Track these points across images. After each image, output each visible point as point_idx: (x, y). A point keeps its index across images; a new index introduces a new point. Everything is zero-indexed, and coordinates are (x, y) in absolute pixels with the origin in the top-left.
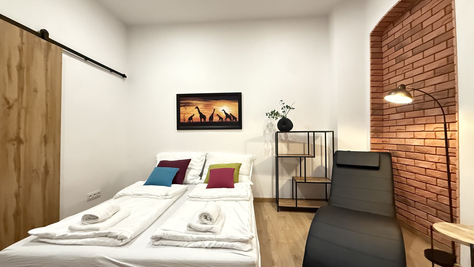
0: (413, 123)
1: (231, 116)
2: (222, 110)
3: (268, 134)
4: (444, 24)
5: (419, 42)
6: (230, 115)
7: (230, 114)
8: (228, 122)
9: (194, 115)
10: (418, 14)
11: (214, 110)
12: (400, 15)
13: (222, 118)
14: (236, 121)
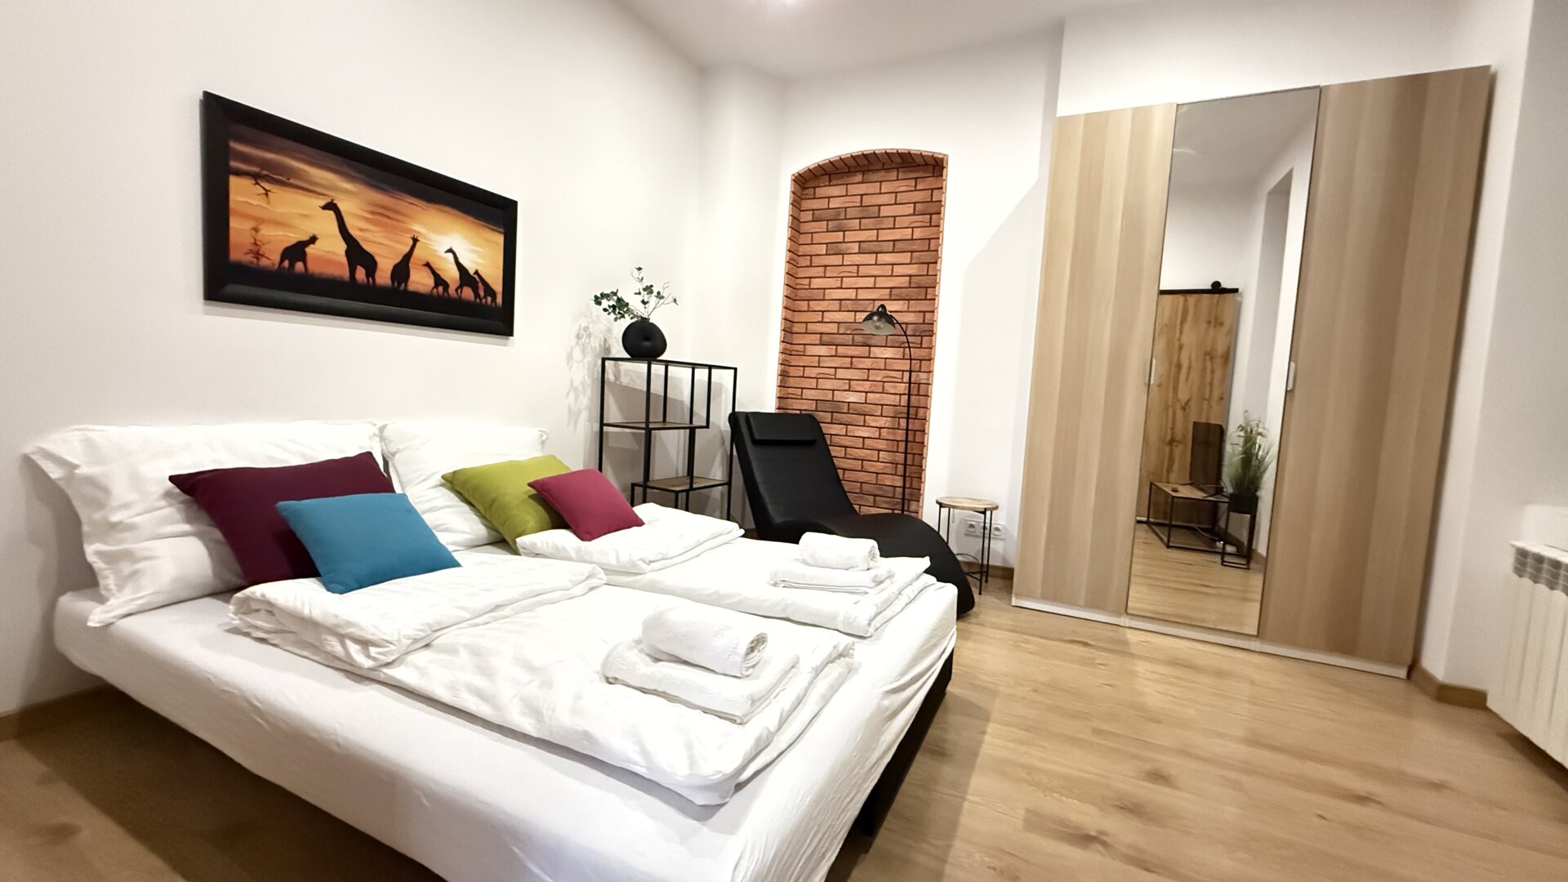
0: (849, 366)
1: (478, 279)
2: (446, 249)
3: (578, 362)
4: (912, 226)
5: (872, 235)
6: (476, 276)
7: (477, 272)
8: (468, 303)
9: (313, 240)
10: (873, 188)
11: (415, 241)
12: (844, 171)
13: (446, 283)
14: (494, 304)
